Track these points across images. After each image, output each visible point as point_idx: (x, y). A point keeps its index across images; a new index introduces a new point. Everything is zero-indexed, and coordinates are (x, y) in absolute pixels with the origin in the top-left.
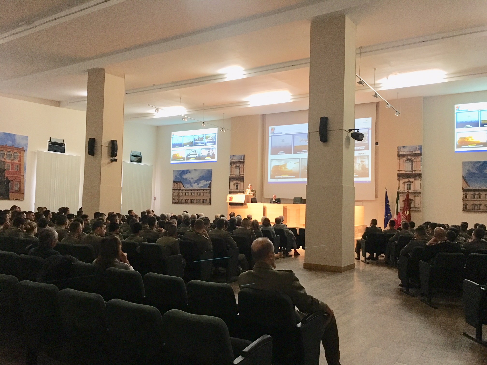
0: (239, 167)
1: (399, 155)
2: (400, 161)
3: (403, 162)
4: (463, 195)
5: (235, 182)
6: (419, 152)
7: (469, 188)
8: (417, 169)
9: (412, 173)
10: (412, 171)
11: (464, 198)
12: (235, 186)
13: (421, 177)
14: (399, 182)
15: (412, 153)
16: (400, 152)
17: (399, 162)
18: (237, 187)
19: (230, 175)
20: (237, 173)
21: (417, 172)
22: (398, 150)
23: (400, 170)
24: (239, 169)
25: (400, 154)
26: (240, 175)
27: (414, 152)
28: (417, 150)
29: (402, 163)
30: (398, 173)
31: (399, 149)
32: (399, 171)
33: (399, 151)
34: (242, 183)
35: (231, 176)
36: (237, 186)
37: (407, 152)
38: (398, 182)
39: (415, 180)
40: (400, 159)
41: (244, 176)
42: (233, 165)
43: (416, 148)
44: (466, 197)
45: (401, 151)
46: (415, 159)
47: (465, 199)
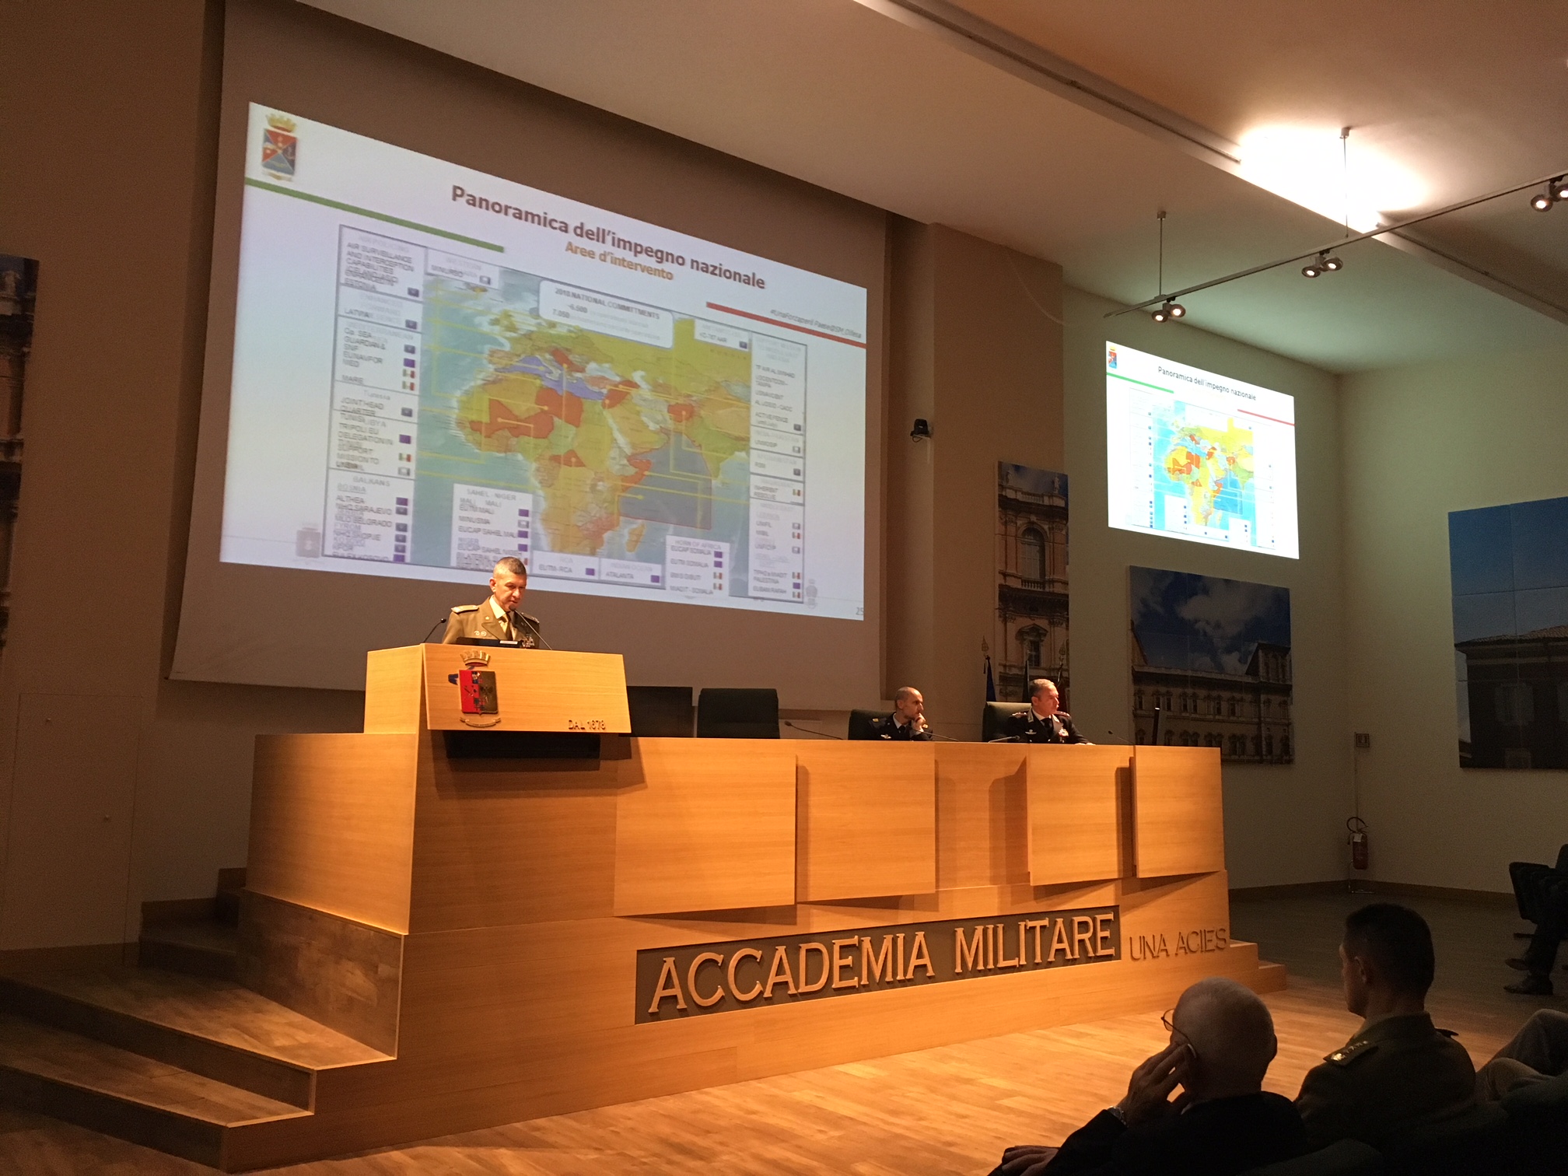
1: (1005, 503)
2: (1006, 531)
3: (1016, 536)
4: (1135, 695)
6: (1062, 504)
7: (1146, 669)
8: (1056, 577)
9: (1041, 590)
10: (1042, 584)
11: (1136, 709)
13: (1068, 614)
14: (1005, 625)
15: (1041, 503)
16: (1006, 488)
17: (1003, 533)
21: (1058, 589)
22: (1001, 477)
23: (1009, 571)
25: (1006, 497)
27: (1047, 501)
28: (1057, 492)
29: (1011, 540)
30: (1001, 586)
31: (1002, 471)
32: (1005, 575)
33: (1004, 484)
37: (1029, 494)
38: (999, 625)
39: (1050, 622)
40: (1006, 522)
43: (1053, 482)
44: (1141, 707)
45: (1011, 483)
46: (1049, 528)
47: (1139, 712)
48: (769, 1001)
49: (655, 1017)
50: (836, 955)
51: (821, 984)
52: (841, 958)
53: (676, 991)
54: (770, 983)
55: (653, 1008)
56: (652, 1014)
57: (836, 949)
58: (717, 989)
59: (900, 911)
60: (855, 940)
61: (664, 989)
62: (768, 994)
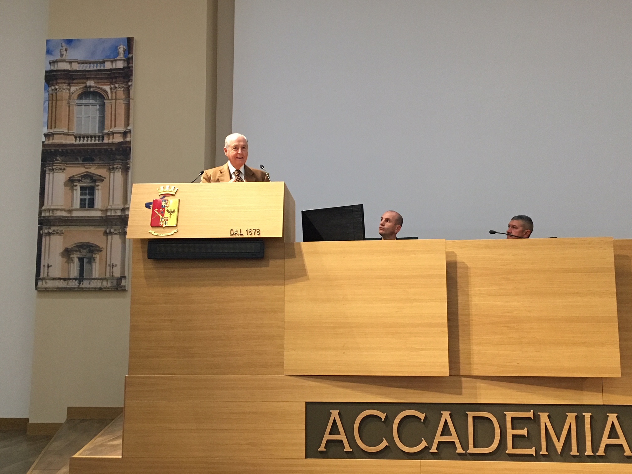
0: (99, 96)
5: (77, 170)
12: (78, 188)
18: (87, 197)
19: (47, 136)
20: (92, 128)
24: (103, 105)
26: (108, 134)
34: (118, 176)
35: (50, 142)
36: (89, 191)
41: (129, 143)
42: (65, 86)
48: (435, 456)
49: (323, 455)
50: (509, 425)
51: (492, 448)
52: (513, 429)
53: (342, 437)
54: (436, 441)
55: (322, 448)
56: (321, 452)
57: (509, 420)
58: (383, 440)
59: (585, 393)
60: (530, 414)
61: (330, 434)
62: (434, 450)
